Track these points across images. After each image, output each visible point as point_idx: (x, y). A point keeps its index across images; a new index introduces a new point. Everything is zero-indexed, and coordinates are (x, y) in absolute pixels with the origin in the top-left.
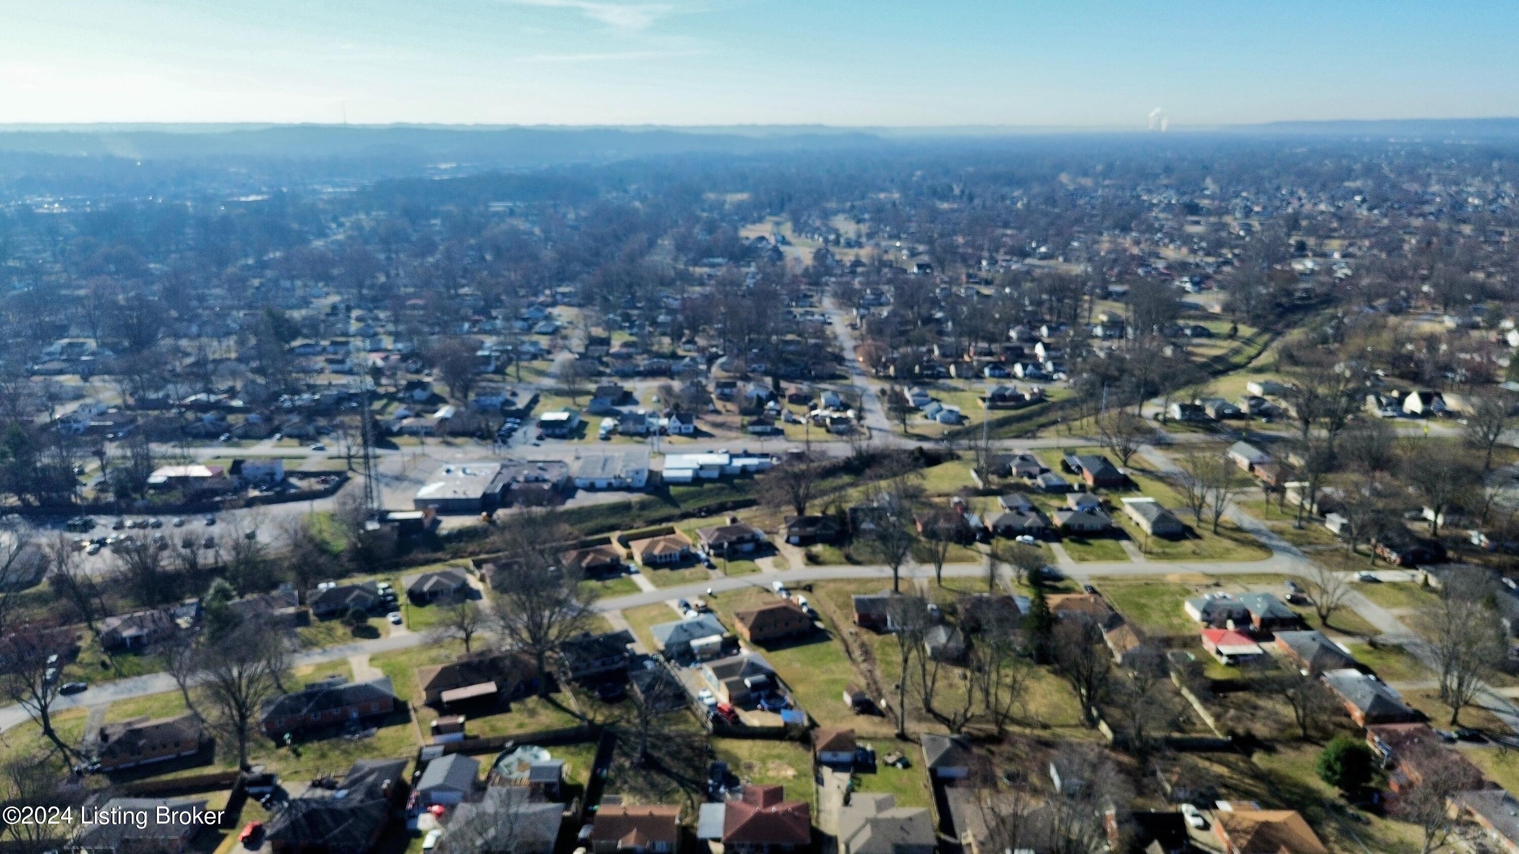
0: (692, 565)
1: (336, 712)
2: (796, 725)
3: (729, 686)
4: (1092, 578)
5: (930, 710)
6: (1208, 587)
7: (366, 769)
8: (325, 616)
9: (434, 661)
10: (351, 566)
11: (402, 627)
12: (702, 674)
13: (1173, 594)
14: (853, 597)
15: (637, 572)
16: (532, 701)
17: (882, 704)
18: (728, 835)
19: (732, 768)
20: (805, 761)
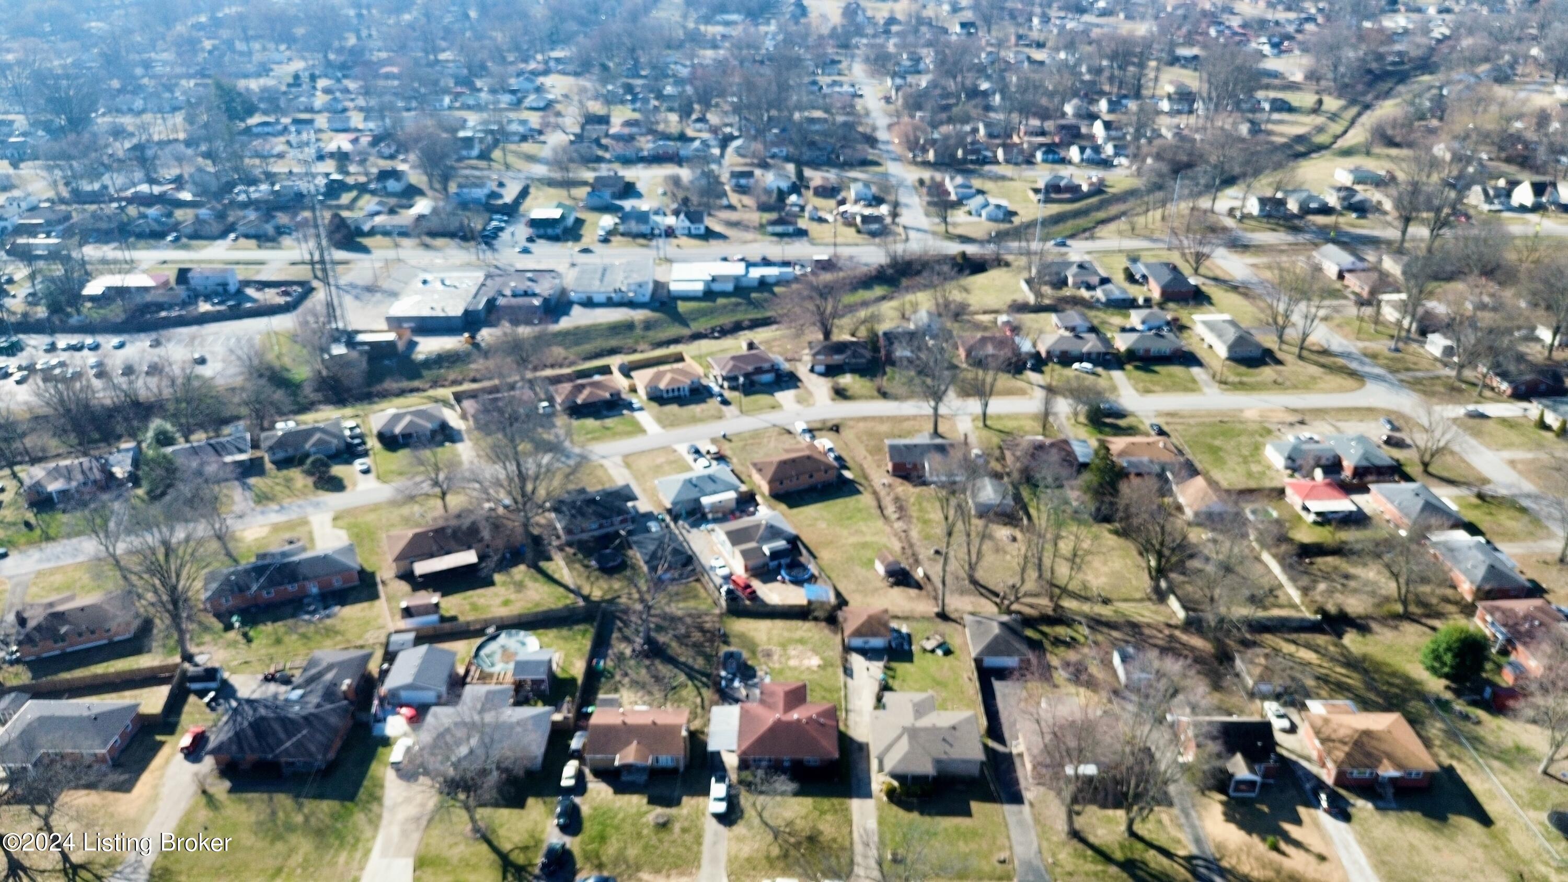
0: (703, 401)
1: (292, 588)
2: (822, 604)
3: (745, 554)
4: (1160, 414)
5: (974, 582)
6: (1292, 424)
7: (324, 664)
8: (282, 464)
9: (406, 521)
10: (319, 396)
11: (371, 477)
12: (714, 536)
13: (1252, 434)
14: (888, 442)
15: (641, 409)
16: (520, 571)
17: (919, 573)
18: (743, 747)
19: (748, 657)
20: (832, 646)
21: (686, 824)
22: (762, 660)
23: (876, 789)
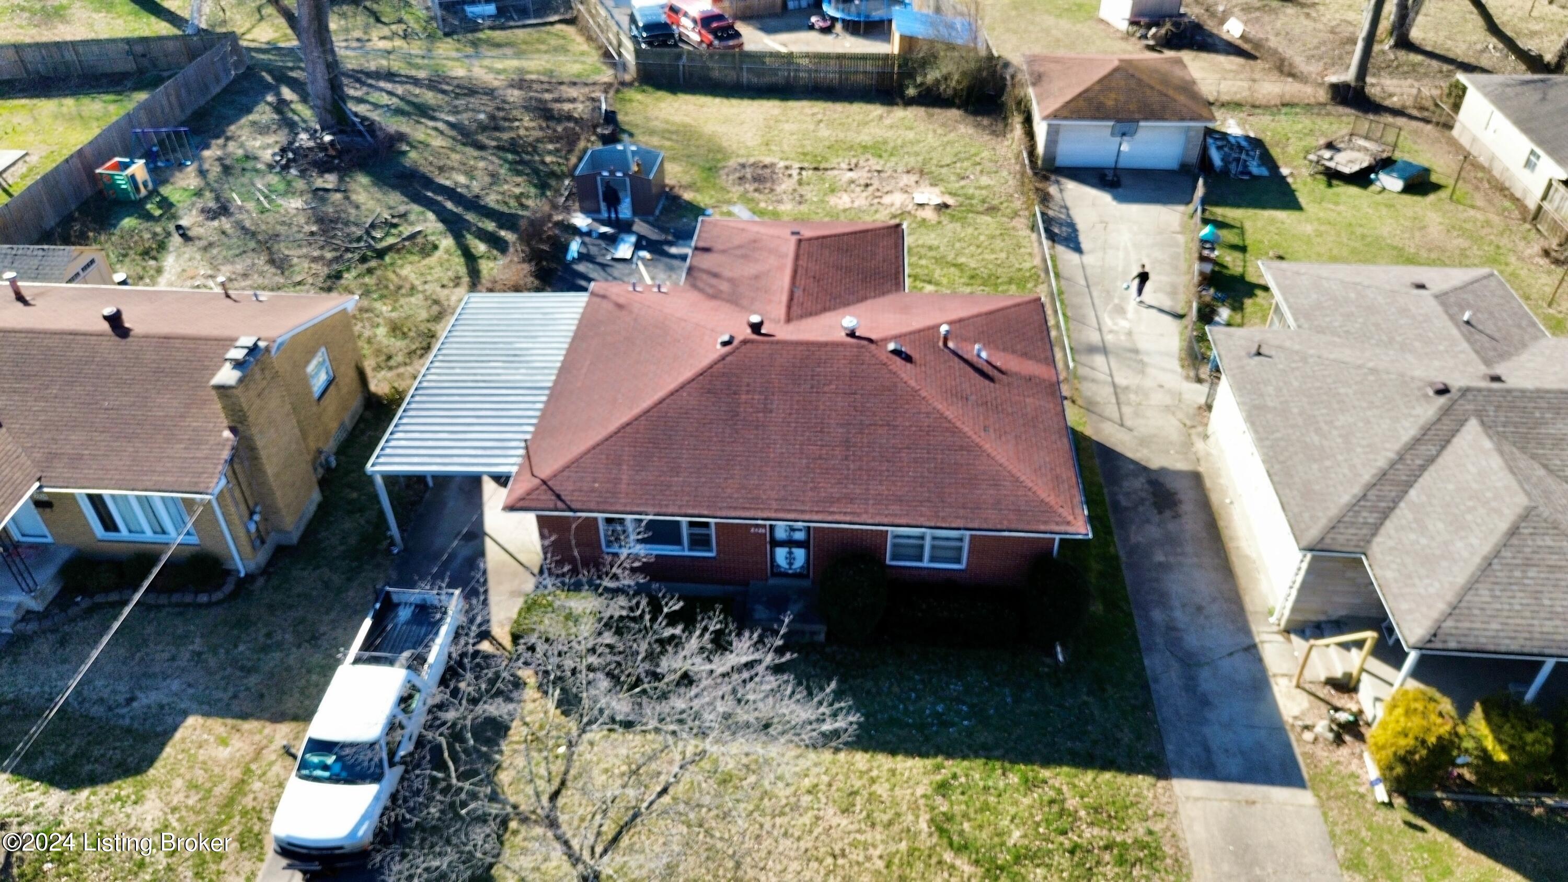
2: (951, 48)
17: (1232, 30)
18: (548, 468)
19: (686, 179)
20: (988, 165)
22: (736, 191)
23: (1307, 728)
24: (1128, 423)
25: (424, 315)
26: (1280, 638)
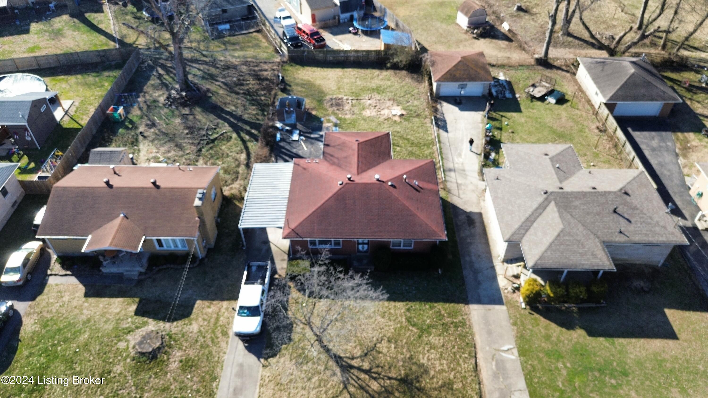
2: (403, 48)
16: (61, 21)
17: (505, 27)
18: (293, 226)
19: (312, 106)
20: (416, 96)
21: (192, 353)
22: (330, 110)
23: (506, 289)
24: (461, 196)
25: (234, 165)
26: (501, 264)
